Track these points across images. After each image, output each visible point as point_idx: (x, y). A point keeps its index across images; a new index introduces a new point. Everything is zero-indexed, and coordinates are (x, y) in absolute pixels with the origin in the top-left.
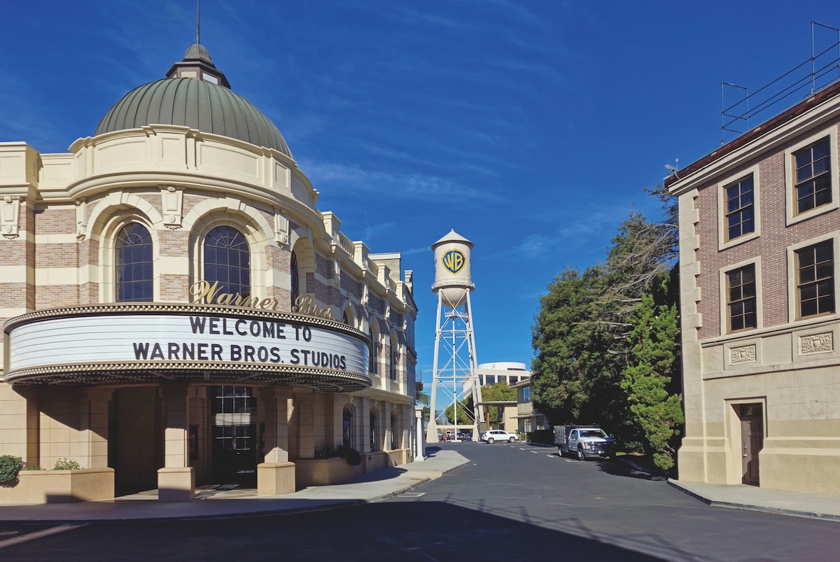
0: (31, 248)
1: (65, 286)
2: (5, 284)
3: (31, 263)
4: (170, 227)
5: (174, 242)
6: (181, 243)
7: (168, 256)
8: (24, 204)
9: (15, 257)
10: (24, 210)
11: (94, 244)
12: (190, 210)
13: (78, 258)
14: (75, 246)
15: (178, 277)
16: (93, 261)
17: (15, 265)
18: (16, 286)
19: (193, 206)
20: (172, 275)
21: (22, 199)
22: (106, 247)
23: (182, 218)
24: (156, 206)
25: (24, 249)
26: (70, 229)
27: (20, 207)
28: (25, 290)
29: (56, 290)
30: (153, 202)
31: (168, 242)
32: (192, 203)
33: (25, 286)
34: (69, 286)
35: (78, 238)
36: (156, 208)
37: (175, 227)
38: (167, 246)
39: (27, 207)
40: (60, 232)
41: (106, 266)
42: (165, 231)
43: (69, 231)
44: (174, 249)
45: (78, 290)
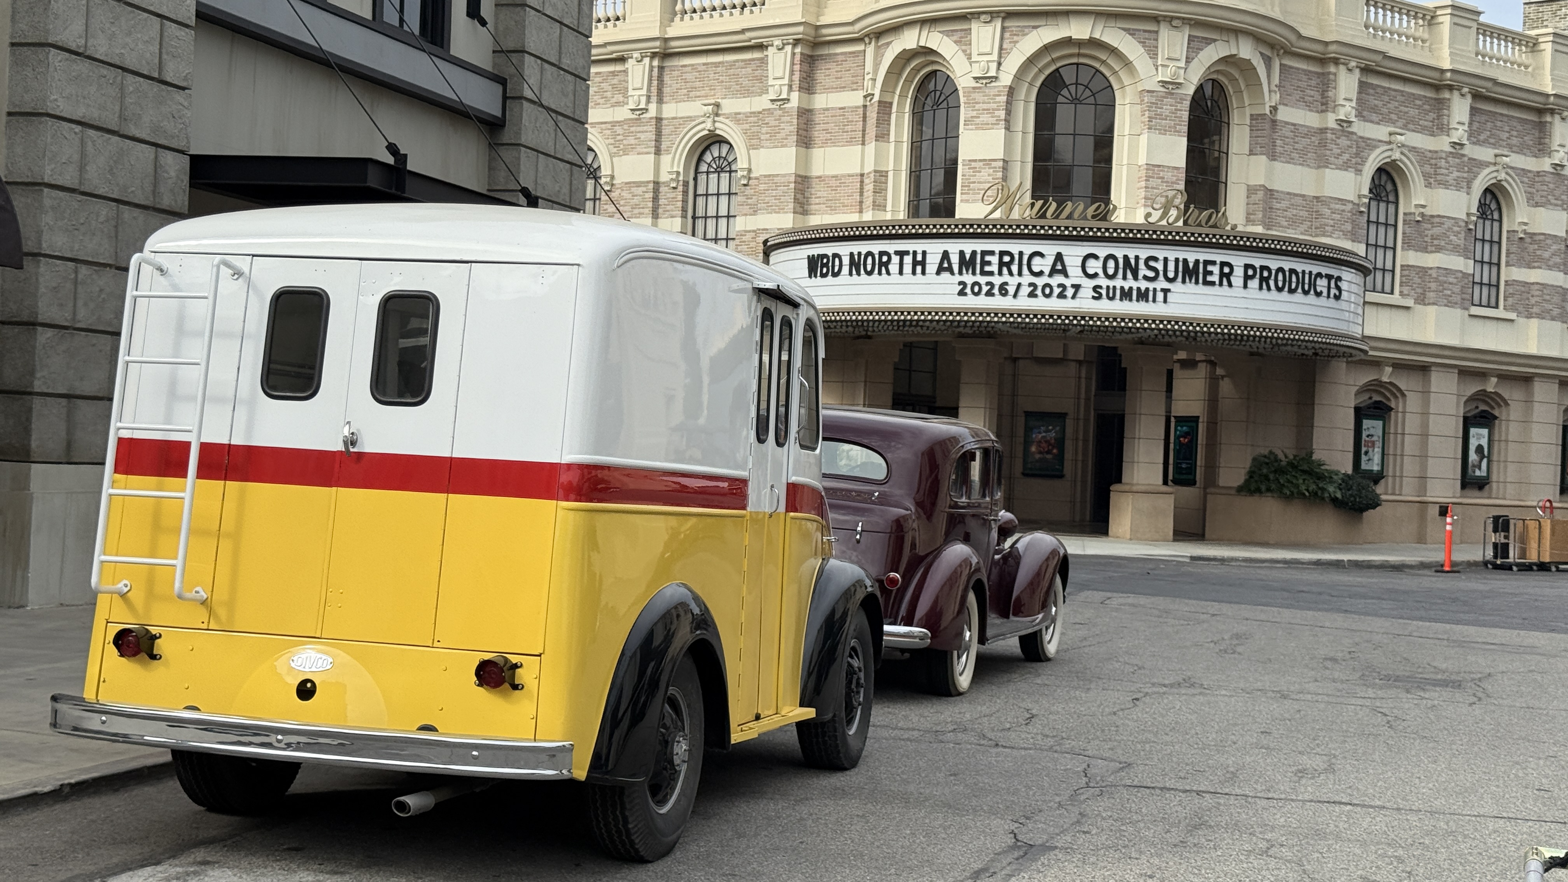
0: (806, 115)
1: (843, 176)
2: (769, 176)
3: (805, 140)
4: (981, 81)
5: (985, 106)
6: (995, 106)
7: (977, 129)
8: (798, 50)
9: (783, 134)
10: (798, 57)
11: (885, 107)
12: (1012, 49)
13: (864, 131)
14: (861, 111)
15: (987, 162)
16: (882, 136)
17: (782, 146)
18: (783, 180)
19: (1017, 42)
20: (980, 161)
21: (797, 42)
22: (900, 112)
23: (999, 64)
24: (964, 48)
25: (795, 121)
26: (855, 85)
27: (793, 54)
28: (792, 186)
29: (833, 183)
30: (961, 42)
31: (977, 107)
32: (1016, 38)
33: (792, 179)
34: (849, 176)
35: (865, 97)
36: (964, 51)
37: (988, 81)
38: (974, 113)
39: (802, 54)
40: (843, 88)
41: (898, 142)
42: (974, 88)
43: (855, 86)
44: (985, 118)
45: (862, 182)
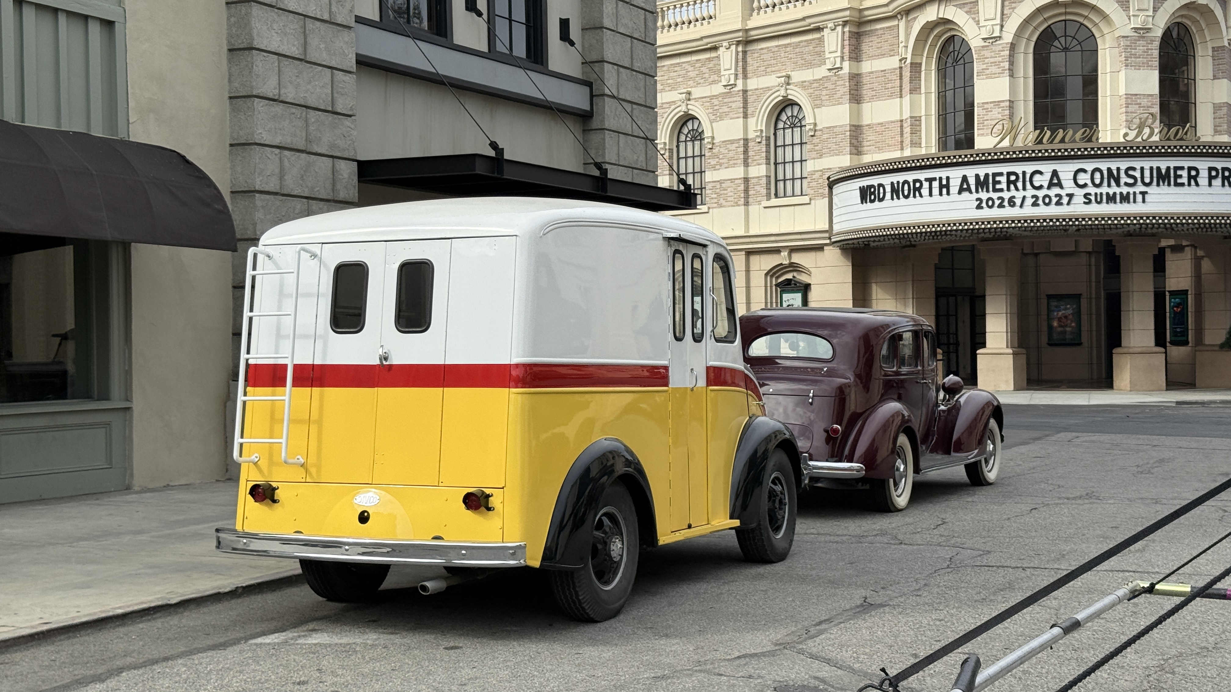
0: (856, 79)
1: (887, 123)
2: (830, 127)
3: (856, 97)
4: (988, 41)
5: (992, 60)
6: (1000, 59)
7: (987, 78)
8: (847, 29)
9: (838, 95)
10: (847, 35)
11: (916, 67)
12: (1011, 14)
13: (901, 86)
14: (898, 72)
15: (997, 103)
16: (915, 90)
17: (839, 104)
18: (840, 129)
19: (1014, 8)
20: (991, 103)
21: (845, 23)
22: (928, 70)
23: (1002, 26)
24: (973, 16)
25: (847, 84)
26: (892, 52)
27: (843, 33)
28: (848, 133)
29: (879, 129)
30: (970, 12)
31: (986, 61)
32: (1014, 5)
33: (848, 128)
34: (892, 122)
35: (900, 60)
36: (974, 19)
37: (993, 40)
38: (984, 66)
39: (850, 32)
40: (883, 55)
41: (928, 93)
42: (983, 47)
44: (994, 69)
45: (902, 127)
